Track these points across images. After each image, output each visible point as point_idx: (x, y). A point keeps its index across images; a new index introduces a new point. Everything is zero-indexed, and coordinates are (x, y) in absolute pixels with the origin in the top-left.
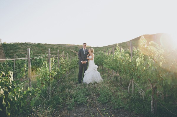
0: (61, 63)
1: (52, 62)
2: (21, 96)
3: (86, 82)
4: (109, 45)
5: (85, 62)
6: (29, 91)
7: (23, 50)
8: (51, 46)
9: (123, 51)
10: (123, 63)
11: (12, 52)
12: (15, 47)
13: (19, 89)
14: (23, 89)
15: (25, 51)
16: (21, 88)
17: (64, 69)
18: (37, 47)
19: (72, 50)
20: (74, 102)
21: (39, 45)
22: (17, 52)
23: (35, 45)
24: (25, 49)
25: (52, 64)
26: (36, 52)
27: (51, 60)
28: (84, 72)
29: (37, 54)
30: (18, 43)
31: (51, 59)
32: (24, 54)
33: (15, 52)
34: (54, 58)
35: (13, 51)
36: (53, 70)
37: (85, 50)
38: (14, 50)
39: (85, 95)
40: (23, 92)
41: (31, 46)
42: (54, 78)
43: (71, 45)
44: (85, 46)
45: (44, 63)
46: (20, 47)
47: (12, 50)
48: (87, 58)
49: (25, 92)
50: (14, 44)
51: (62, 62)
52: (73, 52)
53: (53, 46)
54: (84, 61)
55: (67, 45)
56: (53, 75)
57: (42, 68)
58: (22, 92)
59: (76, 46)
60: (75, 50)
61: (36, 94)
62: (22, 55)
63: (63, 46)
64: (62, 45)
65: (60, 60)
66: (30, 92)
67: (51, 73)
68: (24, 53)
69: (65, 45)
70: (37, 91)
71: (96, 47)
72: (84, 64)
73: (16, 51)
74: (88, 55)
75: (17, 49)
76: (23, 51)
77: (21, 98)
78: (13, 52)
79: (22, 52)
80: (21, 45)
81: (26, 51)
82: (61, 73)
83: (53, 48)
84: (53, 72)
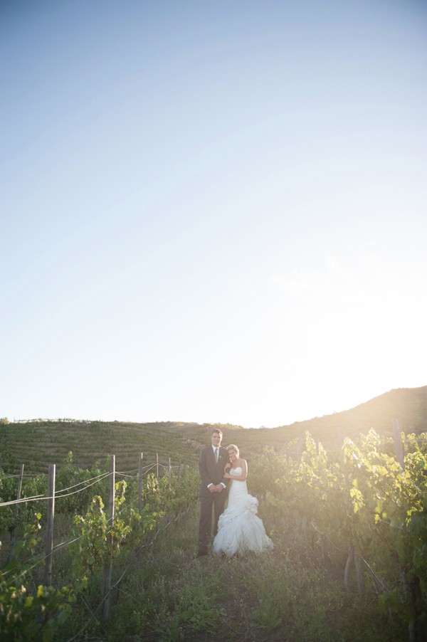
0: (147, 491)
1: (119, 494)
2: (16, 615)
3: (224, 549)
4: (296, 423)
5: (218, 486)
6: (41, 596)
7: (51, 442)
8: (128, 428)
9: (322, 452)
10: (321, 495)
11: (20, 449)
12: (31, 432)
13: (13, 590)
14: (24, 589)
15: (54, 444)
16: (20, 587)
17: (155, 514)
18: (90, 433)
19: (189, 441)
20: (180, 623)
21: (95, 426)
22: (34, 448)
23: (86, 427)
24: (56, 438)
25: (119, 498)
26: (86, 448)
27: (117, 488)
28: (217, 519)
29: (89, 454)
30: (39, 421)
31: (116, 486)
32: (53, 454)
33: (28, 448)
34: (125, 483)
35: (23, 445)
36: (121, 517)
37: (218, 452)
38: (25, 442)
39: (217, 600)
40: (24, 601)
41: (73, 429)
42: (122, 544)
43: (186, 424)
44: (217, 439)
45: (94, 501)
46: (44, 434)
47: (22, 443)
48: (226, 476)
49: (30, 599)
50: (28, 425)
51: (151, 488)
52: (193, 444)
53: (135, 429)
54: (216, 484)
55: (176, 423)
56: (120, 535)
57: (88, 514)
58: (20, 600)
59: (200, 426)
60: (197, 440)
61: (61, 607)
62: (46, 457)
63: (162, 428)
64: (162, 424)
65: (145, 483)
66: (43, 600)
67: (113, 528)
68: (52, 450)
69: (169, 424)
70: (63, 595)
71: (258, 428)
72: (216, 493)
73: (31, 446)
74: (228, 465)
75: (35, 440)
76: (50, 444)
77: (15, 620)
78: (21, 447)
79: (47, 448)
80: (46, 427)
81: (57, 445)
82: (145, 525)
83: (135, 436)
84: (119, 524)
